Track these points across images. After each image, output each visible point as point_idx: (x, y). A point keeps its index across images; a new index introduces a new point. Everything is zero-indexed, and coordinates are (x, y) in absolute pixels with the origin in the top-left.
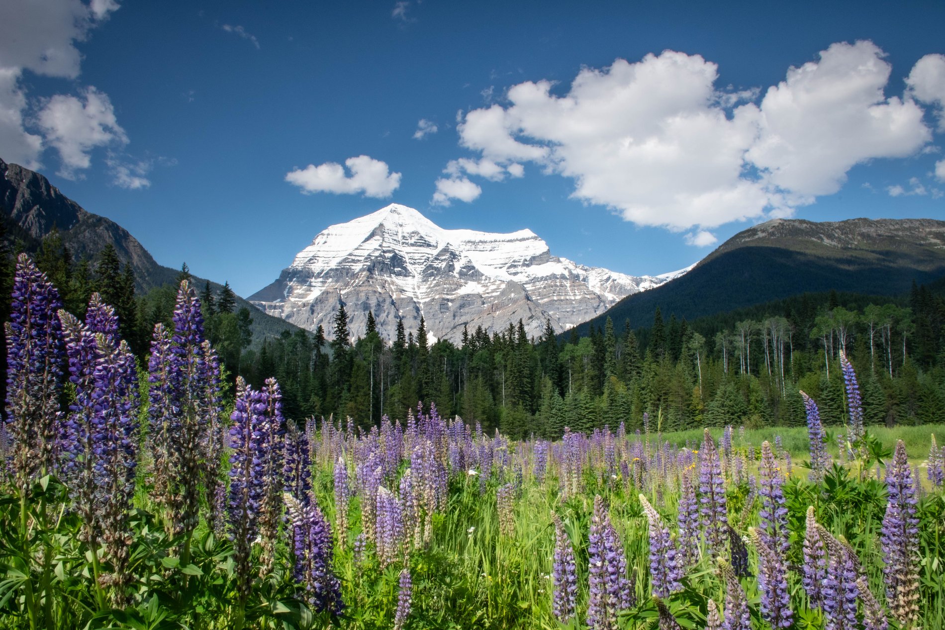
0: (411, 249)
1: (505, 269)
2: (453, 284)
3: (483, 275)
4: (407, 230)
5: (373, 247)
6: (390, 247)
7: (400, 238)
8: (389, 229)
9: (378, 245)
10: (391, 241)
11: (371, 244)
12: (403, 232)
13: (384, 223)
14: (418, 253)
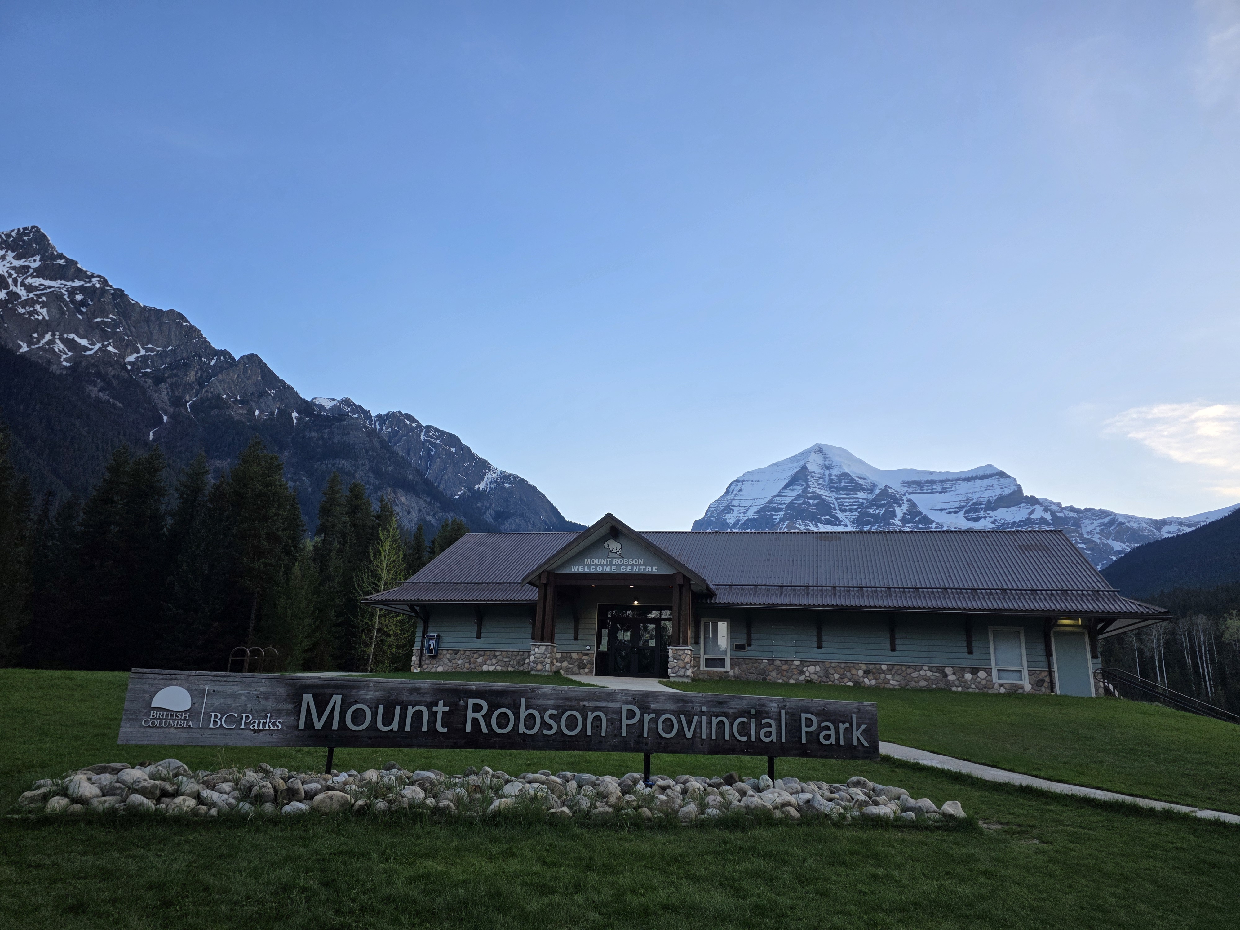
0: (841, 495)
1: (962, 514)
3: (933, 522)
4: (835, 472)
5: (795, 493)
6: (815, 493)
7: (827, 481)
8: (814, 472)
9: (801, 491)
10: (816, 485)
11: (793, 490)
12: (830, 475)
13: (807, 465)
14: (850, 498)
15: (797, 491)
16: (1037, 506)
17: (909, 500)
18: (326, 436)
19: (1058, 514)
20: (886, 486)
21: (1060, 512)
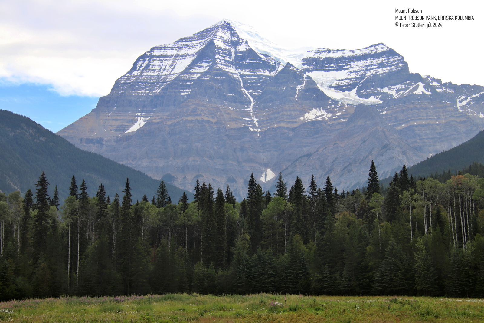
0: (246, 72)
1: (354, 91)
2: (294, 110)
3: (329, 98)
4: (242, 48)
5: (202, 70)
6: (221, 69)
7: (233, 58)
8: (220, 48)
9: (208, 68)
10: (223, 62)
11: (201, 66)
12: (236, 52)
13: (215, 41)
14: (254, 76)
15: (203, 68)
16: (420, 83)
17: (308, 78)
19: (438, 90)
20: (288, 63)
21: (438, 88)
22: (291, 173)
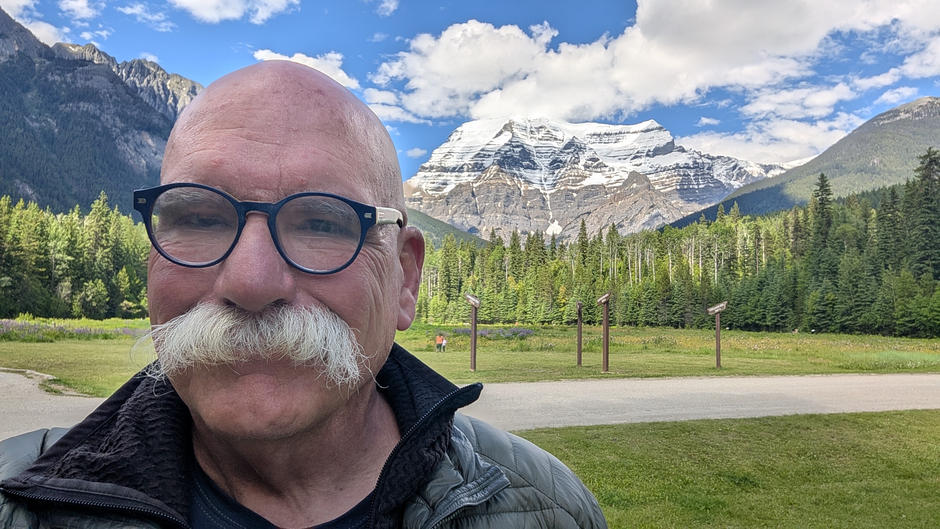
1: (629, 160)
3: (606, 166)
4: (535, 125)
10: (520, 136)
11: (501, 139)
12: (531, 127)
14: (545, 147)
17: (591, 149)
18: (69, 80)
20: (574, 137)
21: (699, 159)
22: (573, 228)
